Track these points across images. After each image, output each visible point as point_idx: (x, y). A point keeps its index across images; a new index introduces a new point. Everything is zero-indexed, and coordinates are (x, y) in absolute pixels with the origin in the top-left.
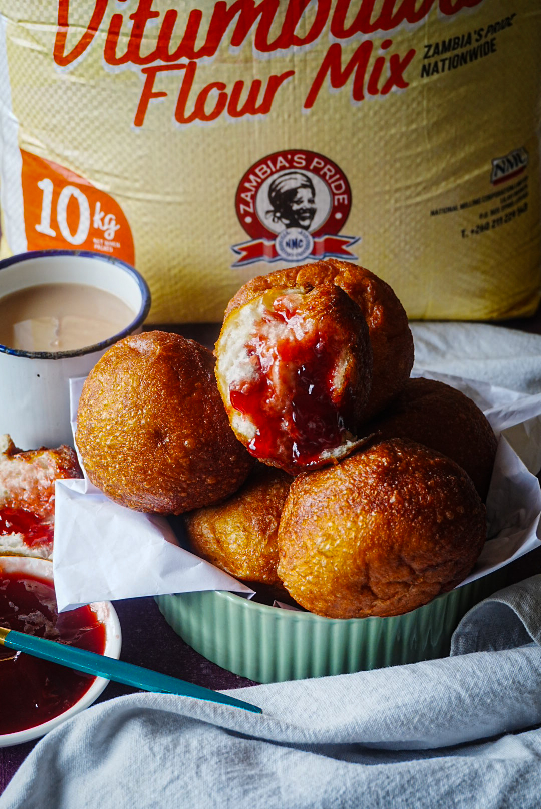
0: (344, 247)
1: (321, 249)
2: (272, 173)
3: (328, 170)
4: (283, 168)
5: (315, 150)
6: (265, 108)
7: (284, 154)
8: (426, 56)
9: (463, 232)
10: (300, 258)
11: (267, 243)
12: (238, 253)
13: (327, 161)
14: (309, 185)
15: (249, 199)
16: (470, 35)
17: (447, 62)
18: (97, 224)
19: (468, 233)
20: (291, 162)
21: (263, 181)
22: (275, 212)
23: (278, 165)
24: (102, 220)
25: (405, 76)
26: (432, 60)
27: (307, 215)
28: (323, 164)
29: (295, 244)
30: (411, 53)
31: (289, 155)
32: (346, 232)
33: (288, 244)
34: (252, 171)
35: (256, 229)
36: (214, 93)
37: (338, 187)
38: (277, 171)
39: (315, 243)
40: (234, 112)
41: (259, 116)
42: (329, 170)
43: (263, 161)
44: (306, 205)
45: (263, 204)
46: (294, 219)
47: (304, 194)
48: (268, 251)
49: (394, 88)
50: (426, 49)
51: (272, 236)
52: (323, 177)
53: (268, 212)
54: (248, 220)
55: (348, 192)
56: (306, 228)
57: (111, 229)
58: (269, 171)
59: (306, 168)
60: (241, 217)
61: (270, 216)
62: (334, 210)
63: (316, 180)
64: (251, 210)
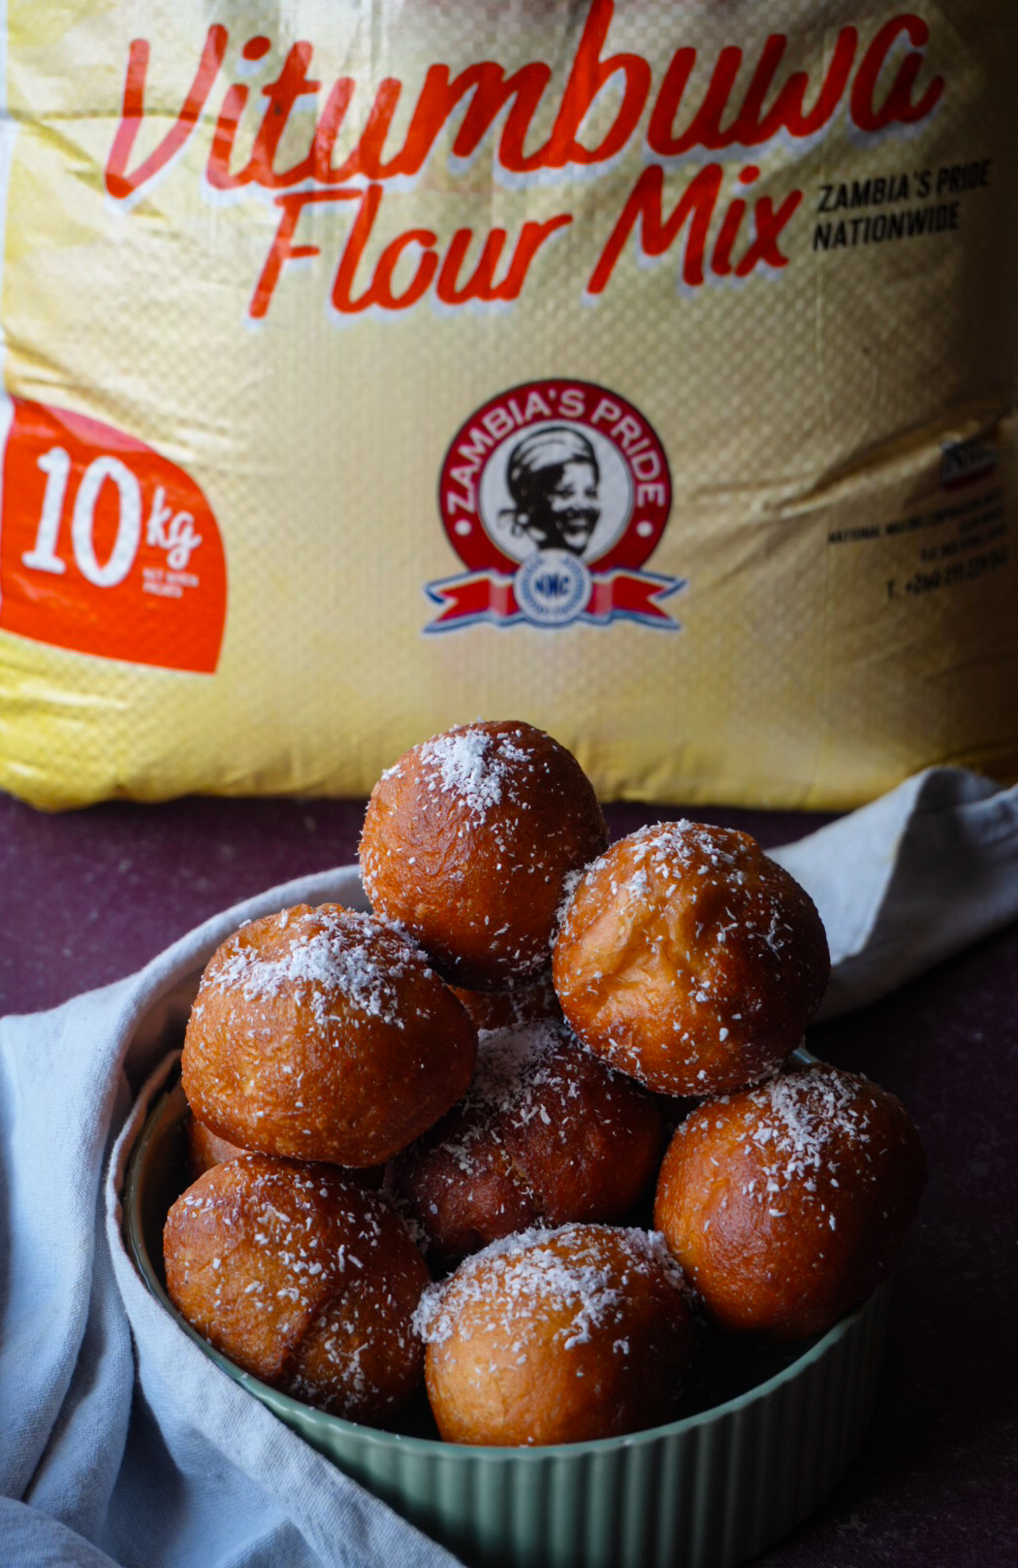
0: (653, 599)
1: (606, 598)
2: (516, 428)
3: (626, 426)
4: (538, 417)
5: (605, 382)
6: (511, 289)
7: (542, 387)
8: (823, 208)
9: (891, 585)
10: (562, 618)
11: (498, 581)
12: (437, 600)
13: (628, 409)
14: (588, 458)
15: (466, 482)
16: (905, 180)
17: (862, 227)
18: (155, 534)
19: (900, 588)
20: (554, 405)
21: (498, 443)
22: (517, 512)
23: (530, 411)
24: (166, 526)
25: (782, 241)
26: (835, 219)
27: (581, 522)
28: (617, 413)
29: (554, 586)
30: (795, 198)
31: (551, 389)
32: (656, 565)
33: (540, 586)
34: (475, 421)
35: (477, 550)
36: (413, 253)
37: (646, 466)
38: (526, 424)
39: (595, 587)
40: (448, 294)
41: (497, 306)
42: (631, 428)
43: (500, 401)
44: (579, 501)
45: (495, 495)
46: (555, 530)
47: (577, 476)
48: (498, 599)
49: (761, 265)
50: (822, 194)
51: (509, 566)
52: (617, 441)
53: (504, 512)
54: (463, 528)
55: (665, 478)
56: (578, 551)
57: (183, 543)
58: (510, 424)
59: (585, 419)
60: (449, 521)
61: (508, 521)
62: (638, 515)
63: (603, 447)
64: (469, 506)
